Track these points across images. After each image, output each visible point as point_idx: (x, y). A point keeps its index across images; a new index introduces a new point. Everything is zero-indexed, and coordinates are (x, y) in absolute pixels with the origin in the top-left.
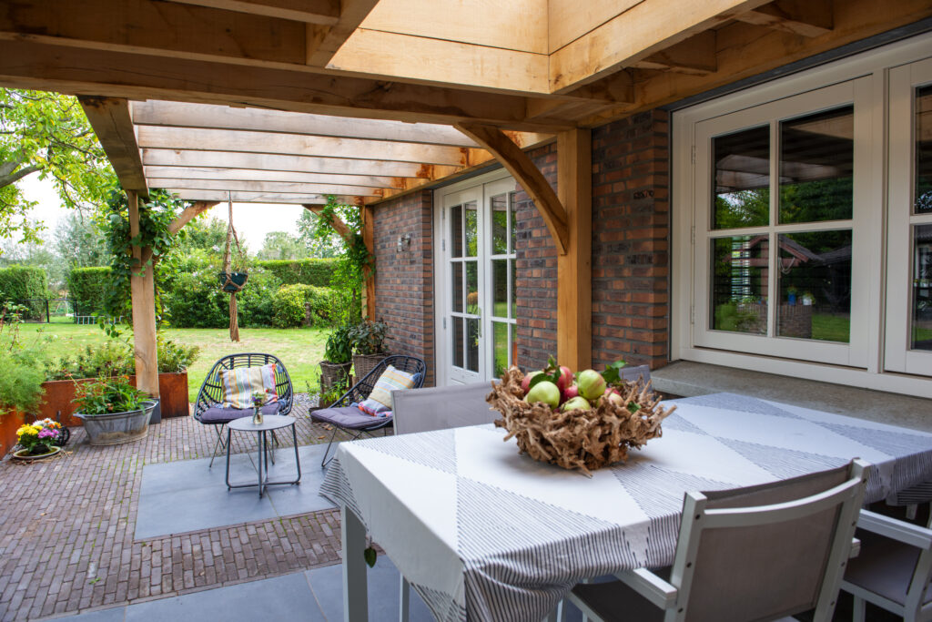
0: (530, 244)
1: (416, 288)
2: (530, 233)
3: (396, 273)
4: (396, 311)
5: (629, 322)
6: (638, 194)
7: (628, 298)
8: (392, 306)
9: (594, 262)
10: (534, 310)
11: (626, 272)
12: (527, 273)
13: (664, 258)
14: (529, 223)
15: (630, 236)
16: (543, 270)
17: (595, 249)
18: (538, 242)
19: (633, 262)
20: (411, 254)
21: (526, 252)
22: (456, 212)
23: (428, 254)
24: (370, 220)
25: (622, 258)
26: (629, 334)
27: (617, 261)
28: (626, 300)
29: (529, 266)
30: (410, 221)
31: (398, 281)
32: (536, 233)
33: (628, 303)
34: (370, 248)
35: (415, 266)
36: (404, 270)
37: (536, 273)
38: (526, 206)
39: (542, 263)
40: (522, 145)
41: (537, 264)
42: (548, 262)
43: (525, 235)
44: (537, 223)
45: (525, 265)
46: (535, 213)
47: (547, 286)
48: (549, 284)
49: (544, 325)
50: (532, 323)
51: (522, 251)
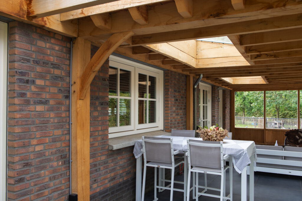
0: (33, 88)
2: (33, 82)
5: (100, 128)
6: (104, 79)
7: (100, 118)
10: (37, 133)
11: (99, 109)
12: (32, 107)
14: (32, 75)
15: (101, 94)
16: (46, 106)
18: (42, 88)
19: (102, 105)
21: (29, 94)
25: (97, 103)
26: (100, 133)
27: (95, 104)
28: (99, 120)
29: (32, 103)
32: (39, 82)
33: (99, 121)
37: (39, 108)
38: (28, 61)
39: (46, 102)
40: (48, 25)
41: (41, 103)
42: (52, 102)
43: (27, 82)
44: (42, 77)
45: (27, 102)
46: (38, 69)
47: (52, 116)
48: (52, 115)
49: (47, 141)
50: (34, 142)
51: (24, 92)
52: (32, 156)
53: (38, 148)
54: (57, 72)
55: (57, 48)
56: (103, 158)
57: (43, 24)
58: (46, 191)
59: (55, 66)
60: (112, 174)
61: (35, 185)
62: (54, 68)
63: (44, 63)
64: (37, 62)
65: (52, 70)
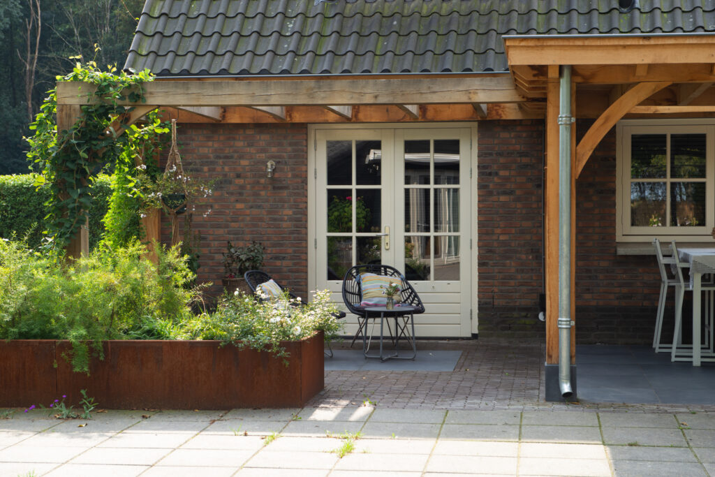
0: (496, 179)
2: (497, 174)
3: (233, 198)
4: (232, 236)
5: (597, 224)
6: (605, 158)
7: (596, 212)
8: (221, 231)
10: (501, 223)
11: (595, 198)
12: (495, 198)
14: (495, 167)
16: (512, 197)
18: (507, 179)
19: (601, 193)
21: (491, 186)
22: (335, 147)
25: (592, 191)
26: (598, 230)
29: (495, 193)
30: (274, 149)
31: (239, 206)
32: (502, 173)
35: (285, 193)
36: (256, 194)
37: (503, 198)
38: (491, 154)
39: (511, 193)
40: (504, 118)
41: (505, 193)
42: (518, 192)
43: (490, 174)
44: (505, 167)
45: (490, 193)
46: (502, 160)
47: (518, 207)
48: (519, 205)
49: (513, 231)
50: (498, 231)
51: (486, 184)
52: (495, 244)
53: (502, 238)
54: (525, 160)
55: (524, 135)
56: (604, 264)
57: (498, 118)
58: (512, 282)
59: (522, 154)
60: (625, 290)
61: (500, 273)
62: (521, 156)
63: (508, 153)
64: (500, 154)
65: (519, 159)
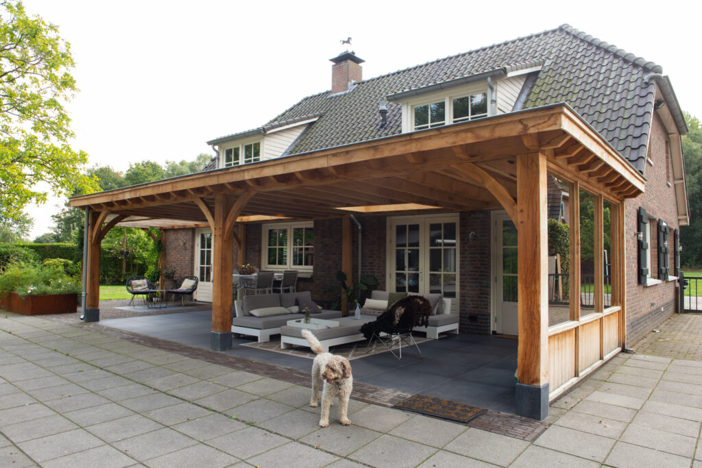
1: (187, 258)
3: (177, 253)
6: (255, 239)
8: (174, 264)
9: (246, 252)
13: (260, 251)
15: (253, 247)
17: (246, 248)
19: (254, 252)
20: (185, 247)
22: (203, 236)
23: (193, 247)
24: (164, 234)
30: (186, 236)
31: (178, 256)
34: (163, 244)
35: (187, 251)
